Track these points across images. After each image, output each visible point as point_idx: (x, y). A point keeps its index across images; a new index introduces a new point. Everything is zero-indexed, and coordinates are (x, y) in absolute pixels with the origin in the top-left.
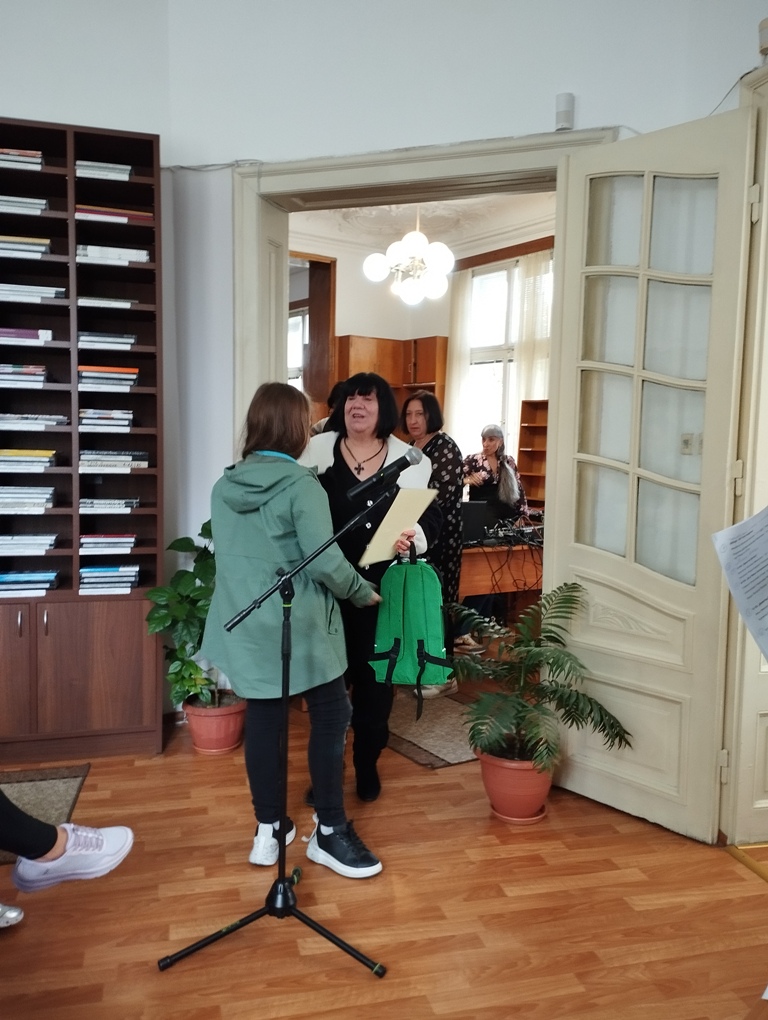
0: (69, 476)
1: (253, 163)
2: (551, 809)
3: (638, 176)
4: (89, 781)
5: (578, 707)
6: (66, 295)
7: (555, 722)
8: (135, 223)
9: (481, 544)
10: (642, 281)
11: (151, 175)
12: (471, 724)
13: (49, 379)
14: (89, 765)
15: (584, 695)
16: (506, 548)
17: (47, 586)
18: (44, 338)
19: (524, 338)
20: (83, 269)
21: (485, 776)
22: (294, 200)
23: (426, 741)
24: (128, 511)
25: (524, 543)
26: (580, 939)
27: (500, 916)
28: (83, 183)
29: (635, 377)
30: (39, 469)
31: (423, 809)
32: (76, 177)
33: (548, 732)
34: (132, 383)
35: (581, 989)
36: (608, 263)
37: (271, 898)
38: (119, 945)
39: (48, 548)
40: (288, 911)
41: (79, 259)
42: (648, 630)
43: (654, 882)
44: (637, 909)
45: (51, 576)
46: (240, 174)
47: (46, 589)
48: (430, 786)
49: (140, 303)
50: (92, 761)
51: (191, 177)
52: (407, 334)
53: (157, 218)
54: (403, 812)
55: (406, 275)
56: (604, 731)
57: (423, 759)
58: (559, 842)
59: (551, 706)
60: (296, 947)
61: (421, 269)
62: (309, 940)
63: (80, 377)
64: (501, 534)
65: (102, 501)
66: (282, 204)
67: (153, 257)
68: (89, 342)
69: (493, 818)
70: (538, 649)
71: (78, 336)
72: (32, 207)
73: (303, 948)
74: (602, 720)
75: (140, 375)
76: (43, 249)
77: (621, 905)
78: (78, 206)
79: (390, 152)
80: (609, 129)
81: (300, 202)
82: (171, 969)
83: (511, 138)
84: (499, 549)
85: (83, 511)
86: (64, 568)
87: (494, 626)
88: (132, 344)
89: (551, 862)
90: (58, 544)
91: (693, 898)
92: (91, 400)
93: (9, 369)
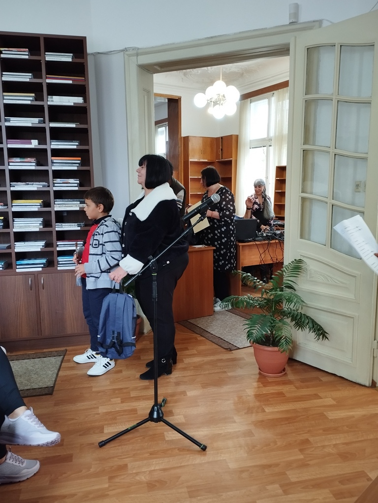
0: (50, 212)
1: (134, 49)
2: (288, 369)
3: (332, 46)
4: (66, 358)
5: (301, 321)
6: (44, 122)
7: (290, 328)
8: (76, 83)
9: (255, 240)
10: (335, 102)
11: (83, 58)
12: (248, 329)
13: (38, 164)
14: (66, 350)
15: (304, 315)
16: (267, 242)
17: (42, 266)
18: (34, 144)
19: (277, 134)
20: (52, 108)
21: (256, 354)
22: (155, 67)
23: (227, 337)
24: (79, 228)
25: (276, 239)
26: (301, 433)
27: (262, 421)
28: (49, 63)
29: (331, 153)
30: (35, 209)
31: (226, 370)
32: (46, 61)
33: (286, 333)
34: (78, 165)
35: (302, 457)
36: (317, 93)
37: (151, 413)
38: (80, 435)
39: (42, 247)
40: (160, 419)
41: (49, 103)
42: (337, 282)
43: (340, 404)
44: (330, 418)
45: (44, 261)
46: (127, 55)
47: (42, 267)
48: (229, 359)
49: (80, 124)
50: (68, 348)
51: (103, 57)
52: (218, 134)
53: (87, 80)
54: (216, 371)
56: (315, 332)
57: (226, 346)
58: (292, 385)
59: (288, 320)
60: (164, 436)
61: (223, 100)
62: (170, 432)
63: (53, 163)
64: (265, 235)
65: (66, 224)
66: (150, 69)
67: (85, 100)
68: (56, 145)
69: (260, 374)
70: (280, 293)
71: (51, 142)
72: (25, 77)
73: (167, 437)
74: (313, 327)
75: (82, 160)
76: (31, 99)
77: (322, 416)
78: (48, 76)
79: (203, 39)
80: (317, 21)
81: (159, 69)
82: (104, 447)
83: (266, 29)
84: (263, 242)
85: (57, 229)
86: (50, 257)
87: (259, 281)
88: (77, 145)
89: (288, 395)
90: (47, 245)
91: (358, 413)
92: (58, 174)
93: (18, 160)
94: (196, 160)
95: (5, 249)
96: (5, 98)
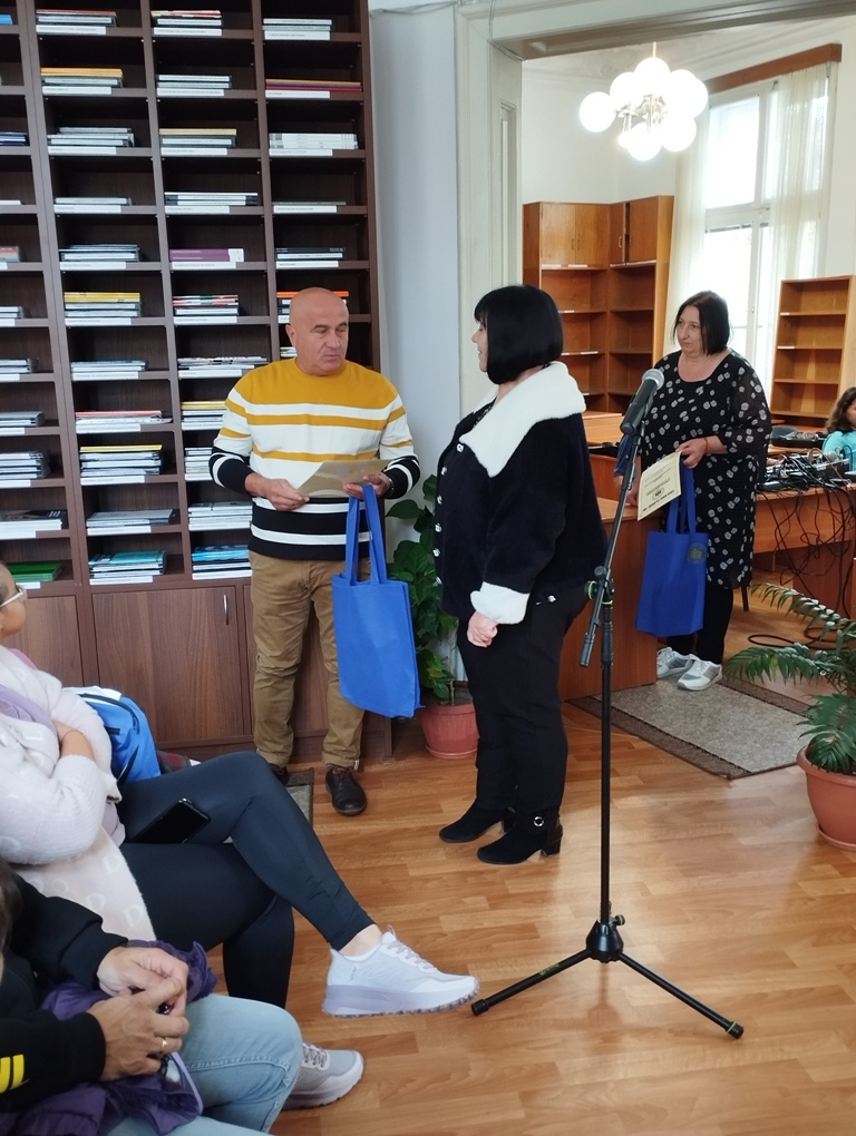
6: (259, 202)
8: (340, 97)
11: (358, 29)
13: (242, 313)
16: (793, 493)
18: (235, 258)
19: (785, 192)
20: (279, 165)
22: (535, 45)
23: (710, 743)
28: (273, 48)
32: (264, 41)
41: (273, 153)
46: (464, 15)
49: (349, 204)
50: (316, 765)
53: (365, 89)
55: (637, 119)
57: (712, 765)
61: (658, 110)
63: (280, 307)
64: (784, 474)
66: (519, 50)
67: (361, 144)
68: (289, 261)
69: (821, 842)
71: (276, 254)
72: (212, 87)
75: (351, 298)
76: (229, 142)
78: (268, 81)
84: (785, 494)
88: (339, 260)
93: (196, 301)
94: (557, 266)
95: (164, 524)
96: (165, 141)
